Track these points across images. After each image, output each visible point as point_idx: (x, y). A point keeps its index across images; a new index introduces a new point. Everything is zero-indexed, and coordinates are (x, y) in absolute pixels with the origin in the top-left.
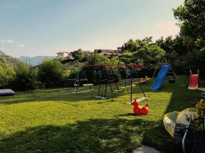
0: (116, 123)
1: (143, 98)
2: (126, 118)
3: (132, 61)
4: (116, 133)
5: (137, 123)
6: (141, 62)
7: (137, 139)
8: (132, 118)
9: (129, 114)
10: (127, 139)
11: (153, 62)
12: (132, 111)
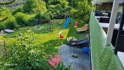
0: (57, 40)
1: (62, 32)
2: (59, 39)
3: (55, 11)
4: (58, 42)
5: (61, 40)
6: (58, 11)
7: (62, 43)
8: (60, 39)
9: (59, 38)
10: (60, 43)
11: (63, 11)
12: (60, 37)
